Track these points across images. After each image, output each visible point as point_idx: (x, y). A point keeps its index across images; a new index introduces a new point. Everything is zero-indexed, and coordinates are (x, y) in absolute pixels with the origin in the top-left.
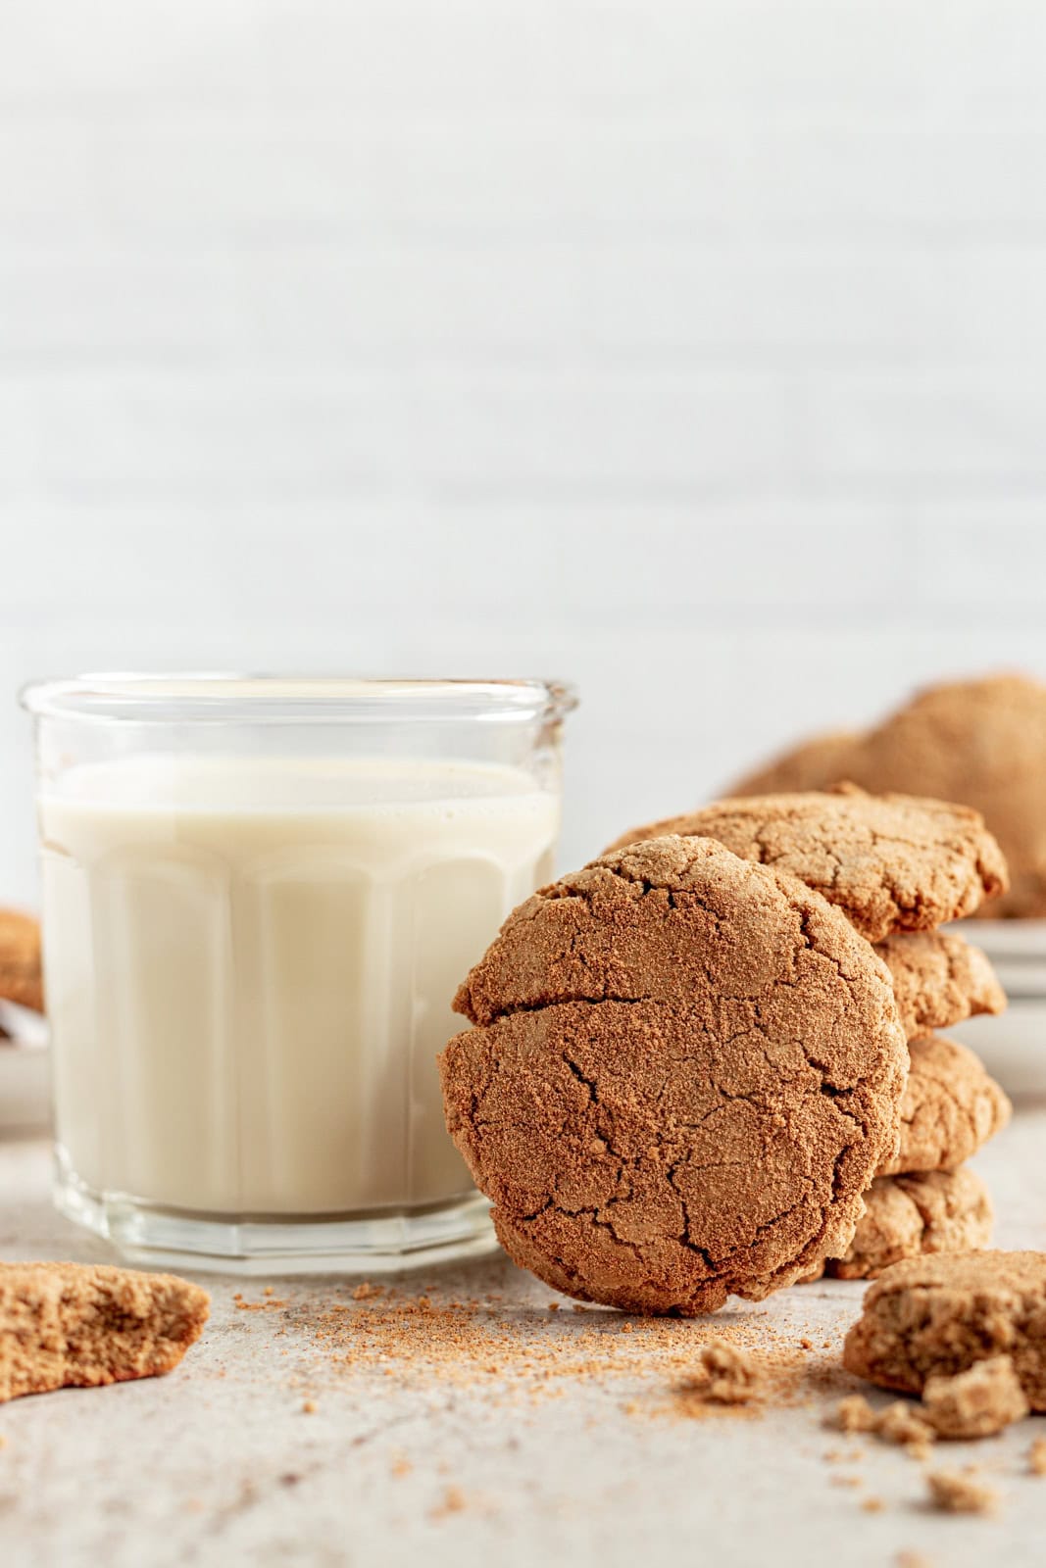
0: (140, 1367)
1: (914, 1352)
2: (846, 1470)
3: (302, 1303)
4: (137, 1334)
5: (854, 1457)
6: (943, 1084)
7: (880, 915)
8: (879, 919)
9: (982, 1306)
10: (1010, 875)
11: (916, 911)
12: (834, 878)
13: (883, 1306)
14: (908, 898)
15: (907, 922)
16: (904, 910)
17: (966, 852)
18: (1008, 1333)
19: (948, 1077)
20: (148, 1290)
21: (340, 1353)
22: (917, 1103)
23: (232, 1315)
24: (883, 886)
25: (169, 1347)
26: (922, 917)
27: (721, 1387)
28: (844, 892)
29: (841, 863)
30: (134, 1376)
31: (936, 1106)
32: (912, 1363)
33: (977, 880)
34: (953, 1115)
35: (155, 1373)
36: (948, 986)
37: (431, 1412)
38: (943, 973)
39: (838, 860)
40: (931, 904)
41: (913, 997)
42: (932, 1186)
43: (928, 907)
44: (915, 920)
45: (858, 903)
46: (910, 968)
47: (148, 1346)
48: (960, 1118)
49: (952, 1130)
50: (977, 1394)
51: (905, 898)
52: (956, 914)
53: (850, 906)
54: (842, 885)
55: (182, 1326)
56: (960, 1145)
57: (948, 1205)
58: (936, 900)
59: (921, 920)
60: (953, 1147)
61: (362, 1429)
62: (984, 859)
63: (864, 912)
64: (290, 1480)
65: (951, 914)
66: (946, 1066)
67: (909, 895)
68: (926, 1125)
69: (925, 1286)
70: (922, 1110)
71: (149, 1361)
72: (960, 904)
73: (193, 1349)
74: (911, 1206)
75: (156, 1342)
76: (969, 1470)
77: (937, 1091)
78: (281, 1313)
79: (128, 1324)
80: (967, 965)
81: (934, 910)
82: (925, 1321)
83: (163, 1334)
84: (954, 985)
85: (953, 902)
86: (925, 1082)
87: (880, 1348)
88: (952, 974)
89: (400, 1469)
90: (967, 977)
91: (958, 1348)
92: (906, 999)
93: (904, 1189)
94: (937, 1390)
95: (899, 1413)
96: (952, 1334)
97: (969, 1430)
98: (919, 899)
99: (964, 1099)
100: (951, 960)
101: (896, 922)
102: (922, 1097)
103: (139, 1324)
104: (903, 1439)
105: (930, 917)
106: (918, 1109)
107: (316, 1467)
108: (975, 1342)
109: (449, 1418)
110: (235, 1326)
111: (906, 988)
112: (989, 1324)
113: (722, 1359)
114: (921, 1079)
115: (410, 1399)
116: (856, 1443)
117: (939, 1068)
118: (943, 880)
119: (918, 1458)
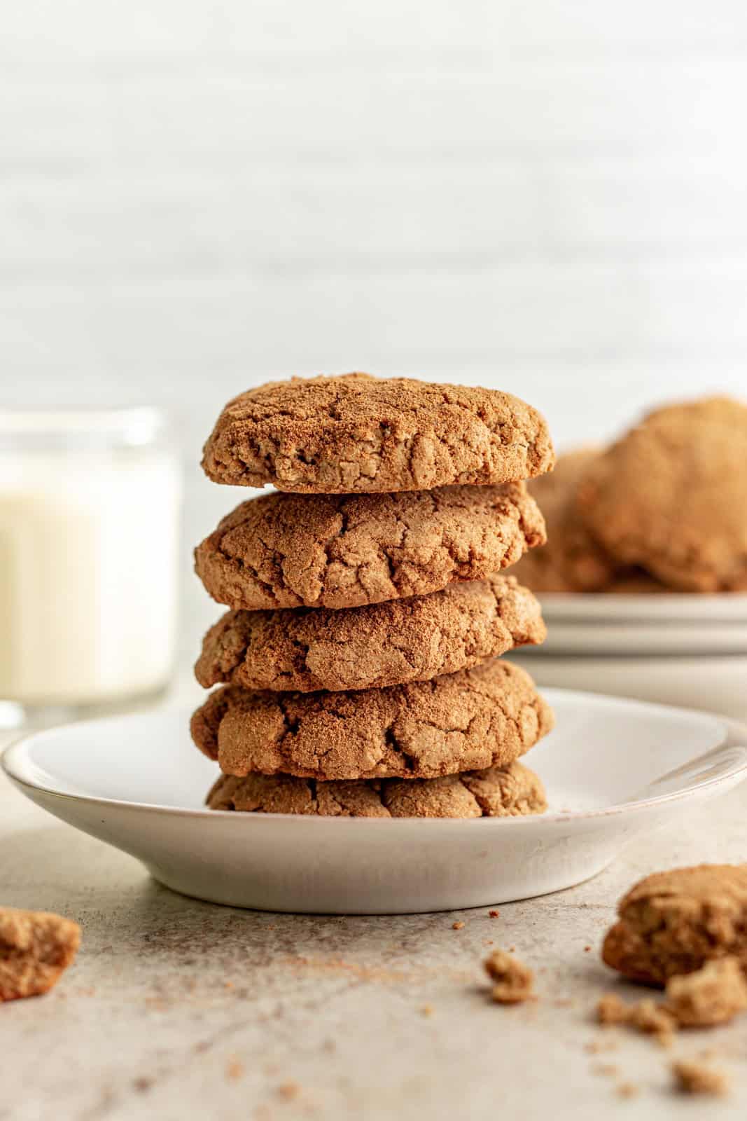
0: (23, 988)
1: (655, 951)
2: (605, 1059)
3: (160, 927)
4: (19, 962)
5: (611, 1047)
6: (494, 699)
7: (441, 569)
8: (440, 572)
9: (707, 911)
10: (548, 530)
11: (470, 563)
12: (403, 540)
13: (633, 913)
14: (463, 553)
15: (464, 573)
16: (461, 564)
17: (511, 514)
18: (728, 934)
19: (499, 692)
20: (28, 925)
21: (188, 971)
22: (472, 715)
23: (103, 940)
24: (443, 545)
25: (48, 971)
26: (476, 568)
27: (501, 991)
28: (411, 551)
29: (409, 528)
30: (18, 996)
31: (488, 717)
32: (654, 960)
33: (521, 536)
34: (502, 724)
35: (36, 993)
36: (494, 623)
37: (262, 1020)
38: (491, 612)
39: (406, 525)
40: (482, 558)
41: (463, 634)
42: (491, 782)
43: (480, 560)
44: (470, 571)
45: (423, 560)
46: (463, 611)
47: (30, 972)
48: (508, 725)
49: (502, 735)
50: (710, 990)
51: (461, 554)
52: (503, 564)
53: (416, 563)
54: (409, 546)
55: (57, 954)
56: (508, 747)
57: (503, 795)
58: (487, 555)
59: (475, 572)
60: (503, 749)
61: (204, 1036)
62: (526, 517)
63: (428, 567)
64: (142, 1085)
65: (499, 564)
66: (499, 683)
67: (463, 551)
68: (479, 733)
69: (664, 896)
70: (476, 721)
71: (31, 985)
72: (507, 556)
73: (68, 971)
74: (472, 798)
75: (37, 969)
76: (705, 1055)
77: (489, 704)
78: (143, 936)
79: (13, 953)
80: (513, 604)
81: (485, 562)
82: (663, 926)
83: (43, 960)
84: (500, 622)
85: (501, 555)
86: (479, 698)
87: (628, 948)
88: (499, 612)
89: (234, 1072)
90: (512, 614)
91: (689, 948)
92: (457, 636)
93: (467, 785)
94: (677, 986)
95: (648, 1006)
96: (684, 935)
97: (702, 1019)
98: (471, 554)
99: (511, 711)
100: (499, 601)
101: (455, 573)
102: (476, 710)
103: (22, 954)
104: (649, 1030)
105: (482, 568)
106: (472, 721)
107: (165, 1072)
108: (702, 941)
109: (276, 1025)
110: (104, 950)
111: (457, 627)
112: (713, 926)
113: (502, 964)
114: (476, 696)
115: (245, 1009)
116: (613, 1035)
117: (492, 686)
118: (491, 537)
119: (662, 1045)
